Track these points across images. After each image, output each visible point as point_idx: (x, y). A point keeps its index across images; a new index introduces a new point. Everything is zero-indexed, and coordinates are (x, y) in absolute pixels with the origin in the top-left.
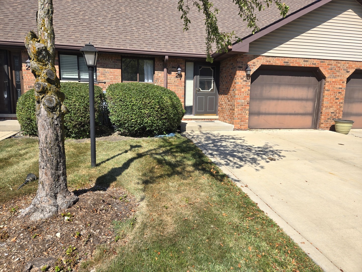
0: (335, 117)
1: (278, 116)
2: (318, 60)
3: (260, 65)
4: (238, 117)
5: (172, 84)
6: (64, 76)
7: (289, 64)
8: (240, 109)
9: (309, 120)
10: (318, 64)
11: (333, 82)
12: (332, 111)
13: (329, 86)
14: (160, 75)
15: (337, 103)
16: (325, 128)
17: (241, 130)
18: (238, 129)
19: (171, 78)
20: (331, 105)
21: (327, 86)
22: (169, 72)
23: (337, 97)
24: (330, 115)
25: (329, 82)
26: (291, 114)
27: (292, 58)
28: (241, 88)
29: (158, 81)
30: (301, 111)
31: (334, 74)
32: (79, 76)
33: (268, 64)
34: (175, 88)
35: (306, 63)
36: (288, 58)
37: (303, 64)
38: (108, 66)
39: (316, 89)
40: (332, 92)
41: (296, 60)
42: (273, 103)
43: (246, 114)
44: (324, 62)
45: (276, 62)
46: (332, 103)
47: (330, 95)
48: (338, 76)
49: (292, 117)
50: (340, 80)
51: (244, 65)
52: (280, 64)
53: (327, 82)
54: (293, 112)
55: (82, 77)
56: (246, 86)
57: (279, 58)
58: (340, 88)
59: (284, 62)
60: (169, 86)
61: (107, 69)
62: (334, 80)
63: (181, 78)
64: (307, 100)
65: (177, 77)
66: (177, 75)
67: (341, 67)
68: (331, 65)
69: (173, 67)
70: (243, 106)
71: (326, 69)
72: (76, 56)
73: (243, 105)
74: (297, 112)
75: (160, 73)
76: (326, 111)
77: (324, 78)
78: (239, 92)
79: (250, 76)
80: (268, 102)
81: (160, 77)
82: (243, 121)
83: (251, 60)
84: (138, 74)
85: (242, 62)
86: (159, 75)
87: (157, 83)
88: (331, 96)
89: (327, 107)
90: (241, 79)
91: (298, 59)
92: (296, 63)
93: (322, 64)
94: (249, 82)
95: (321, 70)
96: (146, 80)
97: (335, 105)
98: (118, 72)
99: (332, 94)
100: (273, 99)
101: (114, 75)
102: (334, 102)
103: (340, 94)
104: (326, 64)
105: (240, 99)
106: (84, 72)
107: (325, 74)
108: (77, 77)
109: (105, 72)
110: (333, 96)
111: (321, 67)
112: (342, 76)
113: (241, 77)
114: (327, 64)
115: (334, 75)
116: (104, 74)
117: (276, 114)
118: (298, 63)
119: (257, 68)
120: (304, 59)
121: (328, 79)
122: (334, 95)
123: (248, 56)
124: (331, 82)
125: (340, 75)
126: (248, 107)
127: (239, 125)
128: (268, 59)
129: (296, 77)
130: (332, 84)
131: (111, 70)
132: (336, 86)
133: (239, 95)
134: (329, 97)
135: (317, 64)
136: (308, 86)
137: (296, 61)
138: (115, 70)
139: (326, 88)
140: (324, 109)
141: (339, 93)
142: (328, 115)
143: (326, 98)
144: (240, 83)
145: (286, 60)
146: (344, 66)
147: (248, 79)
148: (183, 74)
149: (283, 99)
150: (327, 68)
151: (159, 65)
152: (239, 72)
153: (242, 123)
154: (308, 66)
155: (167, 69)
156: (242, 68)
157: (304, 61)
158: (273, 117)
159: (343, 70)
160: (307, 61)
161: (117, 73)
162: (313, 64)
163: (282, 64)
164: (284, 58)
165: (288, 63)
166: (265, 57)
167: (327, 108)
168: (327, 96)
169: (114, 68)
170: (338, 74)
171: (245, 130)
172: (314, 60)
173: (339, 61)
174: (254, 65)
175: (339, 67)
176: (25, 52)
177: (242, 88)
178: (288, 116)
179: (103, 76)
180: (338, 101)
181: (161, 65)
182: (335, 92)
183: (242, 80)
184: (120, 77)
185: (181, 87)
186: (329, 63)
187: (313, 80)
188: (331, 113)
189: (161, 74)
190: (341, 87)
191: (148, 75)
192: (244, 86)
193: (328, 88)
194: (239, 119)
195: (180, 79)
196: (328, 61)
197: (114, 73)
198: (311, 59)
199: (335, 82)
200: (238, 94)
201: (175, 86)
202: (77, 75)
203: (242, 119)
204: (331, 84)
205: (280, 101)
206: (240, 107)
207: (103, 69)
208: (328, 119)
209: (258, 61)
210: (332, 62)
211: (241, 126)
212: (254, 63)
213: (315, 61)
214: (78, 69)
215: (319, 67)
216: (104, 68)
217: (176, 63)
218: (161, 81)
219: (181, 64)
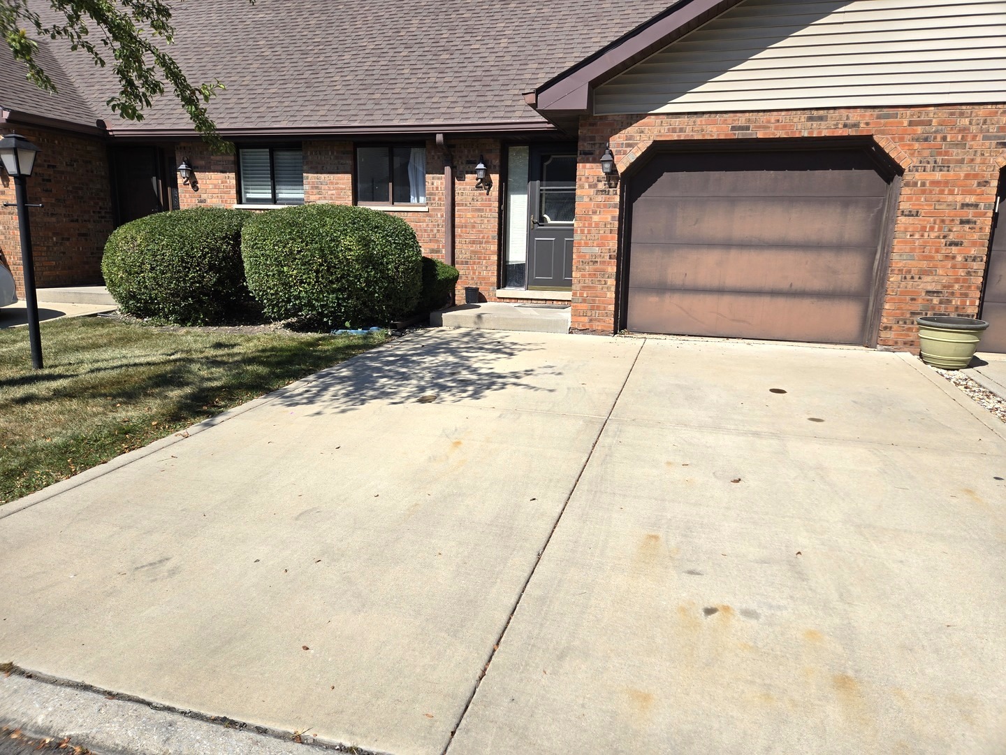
0: (946, 308)
1: (726, 300)
2: (869, 112)
3: (650, 143)
4: (581, 295)
5: (466, 205)
6: (249, 196)
7: (751, 134)
8: (590, 274)
9: (847, 315)
10: (867, 124)
11: (934, 183)
12: (930, 288)
13: (918, 199)
14: (437, 183)
15: (954, 258)
16: (900, 345)
17: (594, 332)
18: (584, 331)
19: (464, 189)
20: (924, 264)
21: (909, 199)
22: (457, 175)
23: (952, 237)
24: (920, 301)
25: (915, 184)
26: (774, 293)
27: (761, 114)
28: (590, 213)
29: (434, 200)
30: (817, 284)
31: (940, 154)
32: (274, 193)
33: (675, 137)
34: (473, 217)
35: (815, 124)
36: (747, 114)
37: (804, 129)
38: (325, 168)
39: (876, 210)
40: (928, 222)
41: (777, 118)
42: (710, 258)
43: (608, 288)
44: (896, 116)
45: (702, 130)
46: (930, 258)
47: (923, 229)
48: (962, 161)
49: (781, 302)
50: (967, 176)
51: (597, 146)
52: (718, 135)
53: (907, 185)
54: (784, 285)
55: (280, 196)
56: (605, 206)
57: (713, 115)
58: (964, 205)
59: (733, 128)
60: (459, 210)
61: (323, 176)
62: (938, 176)
63: (489, 188)
64: (839, 247)
65: (478, 187)
66: (479, 181)
67: (974, 129)
68: (929, 123)
69: (469, 162)
70: (598, 266)
71: (902, 139)
72: (268, 150)
73: (597, 262)
74: (798, 285)
75: (438, 179)
76: (903, 284)
77: (900, 171)
78: (584, 224)
79: (617, 179)
80: (693, 255)
81: (437, 188)
82: (598, 308)
83: (620, 130)
84: (391, 184)
85: (593, 138)
86: (435, 184)
87: (432, 204)
88: (926, 234)
89: (909, 272)
90: (590, 186)
91: (783, 113)
92: (776, 128)
93: (885, 125)
94: (616, 194)
95: (882, 144)
96: (412, 197)
97: (943, 267)
98: (345, 180)
99: (932, 229)
100: (711, 244)
101: (337, 189)
102: (939, 257)
103: (967, 226)
104: (903, 123)
105: (586, 245)
106: (284, 185)
107: (899, 158)
108: (270, 196)
109: (319, 183)
110: (933, 235)
111: (882, 132)
112: (978, 159)
113: (591, 180)
114: (906, 124)
115: (939, 159)
116: (317, 188)
117: (721, 291)
118: (784, 128)
119: (640, 153)
120: (808, 112)
121: (908, 176)
122: (940, 229)
123: (610, 119)
124: (923, 184)
125: (967, 158)
126: (613, 269)
127: (586, 319)
128: (676, 122)
129: (797, 173)
130: (931, 192)
131: (332, 176)
132: (950, 198)
133: (586, 232)
134: (917, 236)
135: (862, 125)
136: (846, 202)
137: (778, 121)
138: (338, 177)
139: (905, 206)
140: (894, 278)
141: (962, 222)
142: (913, 299)
143: (906, 242)
144: (586, 199)
145: (742, 120)
146: (985, 122)
147: (613, 185)
148: (495, 178)
149: (744, 245)
150: (907, 137)
151: (436, 158)
152: (584, 167)
153: (596, 314)
154: (825, 133)
155: (453, 168)
156: (591, 154)
157: (810, 119)
158: (709, 301)
159: (980, 137)
160: (821, 118)
161: (343, 184)
162: (845, 126)
163: (726, 135)
164: (732, 115)
165: (748, 128)
166: (665, 117)
167: (909, 277)
168: (909, 234)
169: (338, 173)
170: (956, 153)
171: (603, 333)
172: (852, 113)
173: (964, 107)
174: (629, 145)
175: (964, 130)
176: (181, 148)
177: (595, 213)
178: (766, 300)
179: (315, 191)
180: (959, 250)
181: (439, 158)
182: (943, 221)
183: (592, 191)
184: (350, 193)
185: (488, 214)
186: (915, 118)
188: (928, 292)
189: (439, 182)
190: (971, 199)
191: (417, 186)
192: (598, 206)
193: (913, 205)
194: (584, 301)
195: (486, 192)
196: (909, 112)
197: (337, 183)
198: (837, 111)
199: (946, 183)
200: (582, 231)
201: (474, 211)
202: (270, 191)
203: (594, 300)
204: (923, 192)
205: (734, 253)
206: (587, 267)
207: (315, 175)
208: (913, 314)
209: (642, 132)
210: (931, 115)
211: (591, 320)
212: (630, 138)
213: (854, 117)
214: (273, 178)
215: (872, 136)
216: (317, 173)
217: (477, 152)
218: (440, 199)
219: (490, 151)
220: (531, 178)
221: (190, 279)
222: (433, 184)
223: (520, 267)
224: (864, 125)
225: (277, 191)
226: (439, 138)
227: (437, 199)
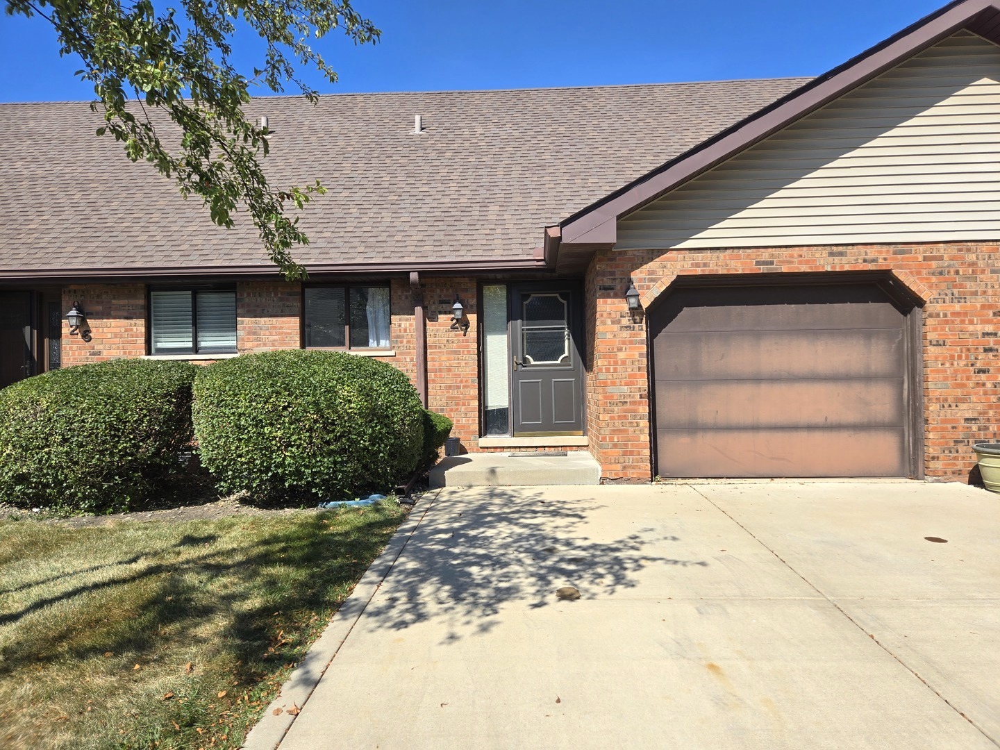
0: (985, 435)
1: (763, 436)
2: (885, 248)
3: (674, 277)
4: (611, 439)
5: (440, 347)
6: (160, 345)
7: (776, 269)
8: (619, 416)
9: (886, 447)
10: (885, 259)
11: (954, 314)
12: (968, 416)
13: (943, 329)
14: (405, 324)
15: (984, 385)
16: (949, 475)
17: (629, 481)
18: (617, 480)
19: (437, 331)
20: (959, 393)
21: (935, 329)
22: (430, 316)
23: (979, 365)
24: (960, 428)
25: (938, 315)
26: (811, 428)
27: (784, 249)
28: (615, 350)
29: (402, 342)
30: (851, 417)
31: (955, 286)
32: (195, 342)
33: (699, 272)
34: (449, 360)
35: (837, 259)
36: (770, 249)
37: (827, 264)
38: (265, 312)
39: (897, 340)
40: (956, 350)
41: (800, 253)
42: (742, 393)
43: (641, 431)
44: (910, 252)
45: (727, 265)
46: (963, 386)
47: (952, 357)
48: (975, 293)
49: (818, 436)
50: (983, 307)
51: (618, 281)
52: (743, 269)
53: (931, 316)
54: (819, 419)
55: (203, 344)
56: (631, 342)
57: (736, 251)
58: (985, 334)
59: (758, 263)
60: (431, 354)
61: (263, 320)
62: (957, 307)
63: (467, 329)
64: (867, 378)
65: (453, 328)
66: (455, 321)
67: (981, 263)
68: (941, 258)
69: (442, 302)
70: (628, 406)
71: (919, 273)
72: (190, 292)
73: (626, 402)
74: (833, 418)
75: (407, 320)
76: (942, 412)
77: (920, 303)
78: (609, 362)
79: (642, 314)
80: (722, 391)
81: (405, 330)
82: (632, 453)
83: (641, 265)
84: (347, 327)
85: (613, 273)
86: (403, 326)
87: (399, 347)
88: (955, 363)
89: (946, 400)
90: (613, 322)
91: (805, 249)
92: (800, 263)
93: (903, 259)
94: (642, 330)
95: (901, 277)
96: (371, 341)
97: (976, 394)
98: (292, 325)
99: (960, 357)
100: (740, 380)
101: (280, 334)
102: (971, 384)
103: (991, 354)
104: (917, 258)
105: (613, 384)
106: (210, 332)
107: (919, 291)
108: (190, 345)
109: (259, 328)
110: (962, 363)
111: (900, 267)
112: (990, 291)
113: (613, 316)
114: (921, 259)
115: (956, 291)
116: (255, 333)
117: (755, 428)
118: (807, 262)
119: (664, 288)
120: (828, 248)
121: (930, 308)
122: (967, 357)
123: (630, 254)
124: (945, 315)
125: (980, 290)
126: (644, 409)
127: (619, 467)
128: (699, 257)
129: (817, 307)
130: (953, 322)
131: (274, 320)
132: (971, 328)
133: (612, 371)
134: (947, 365)
135: (880, 260)
136: (867, 333)
137: (801, 256)
138: (283, 321)
139: (932, 336)
140: (933, 407)
141: (986, 350)
142: (953, 428)
143: (938, 371)
144: (610, 336)
145: (765, 256)
146: (990, 257)
147: (638, 321)
148: (472, 318)
149: (774, 379)
150: (924, 271)
151: (403, 298)
152: (605, 303)
153: (630, 460)
154: (847, 268)
155: (424, 308)
156: (612, 289)
157: (831, 254)
158: (745, 437)
159: (988, 271)
160: (841, 254)
161: (288, 328)
162: (865, 261)
163: (751, 269)
164: (755, 250)
165: (772, 263)
166: (687, 252)
167: (946, 405)
168: (940, 363)
169: (282, 316)
170: (970, 286)
171: (639, 481)
172: (869, 249)
173: (969, 244)
174: (652, 280)
175: (972, 264)
176: (70, 292)
177: (620, 350)
178: (803, 435)
179: (253, 337)
180: (988, 378)
181: (407, 298)
182: (968, 350)
183: (616, 327)
184: (297, 338)
185: (466, 356)
186: (928, 254)
187: (883, 311)
188: (967, 420)
189: (408, 323)
190: (989, 328)
191: (377, 328)
192: (624, 343)
193: (939, 335)
194: (615, 446)
195: (463, 332)
196: (922, 248)
197: (281, 328)
198: (855, 247)
199: (966, 314)
200: (608, 370)
201: (448, 353)
202: (191, 339)
203: (626, 445)
204: (947, 322)
205: (764, 387)
206: (616, 409)
207: (253, 319)
208: (956, 442)
209: (665, 267)
210: (942, 251)
211: (624, 468)
212: (652, 273)
213: (872, 253)
214: (195, 324)
215: (890, 270)
216: (255, 317)
217: (451, 291)
218: (408, 342)
219: (466, 290)
220: (511, 317)
221: (120, 451)
222: (400, 326)
223: (502, 413)
224: (881, 261)
225: (199, 339)
226: (414, 276)
227: (405, 342)
